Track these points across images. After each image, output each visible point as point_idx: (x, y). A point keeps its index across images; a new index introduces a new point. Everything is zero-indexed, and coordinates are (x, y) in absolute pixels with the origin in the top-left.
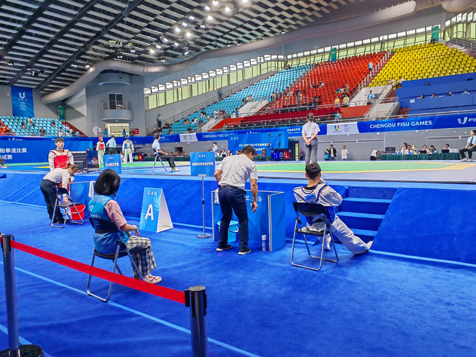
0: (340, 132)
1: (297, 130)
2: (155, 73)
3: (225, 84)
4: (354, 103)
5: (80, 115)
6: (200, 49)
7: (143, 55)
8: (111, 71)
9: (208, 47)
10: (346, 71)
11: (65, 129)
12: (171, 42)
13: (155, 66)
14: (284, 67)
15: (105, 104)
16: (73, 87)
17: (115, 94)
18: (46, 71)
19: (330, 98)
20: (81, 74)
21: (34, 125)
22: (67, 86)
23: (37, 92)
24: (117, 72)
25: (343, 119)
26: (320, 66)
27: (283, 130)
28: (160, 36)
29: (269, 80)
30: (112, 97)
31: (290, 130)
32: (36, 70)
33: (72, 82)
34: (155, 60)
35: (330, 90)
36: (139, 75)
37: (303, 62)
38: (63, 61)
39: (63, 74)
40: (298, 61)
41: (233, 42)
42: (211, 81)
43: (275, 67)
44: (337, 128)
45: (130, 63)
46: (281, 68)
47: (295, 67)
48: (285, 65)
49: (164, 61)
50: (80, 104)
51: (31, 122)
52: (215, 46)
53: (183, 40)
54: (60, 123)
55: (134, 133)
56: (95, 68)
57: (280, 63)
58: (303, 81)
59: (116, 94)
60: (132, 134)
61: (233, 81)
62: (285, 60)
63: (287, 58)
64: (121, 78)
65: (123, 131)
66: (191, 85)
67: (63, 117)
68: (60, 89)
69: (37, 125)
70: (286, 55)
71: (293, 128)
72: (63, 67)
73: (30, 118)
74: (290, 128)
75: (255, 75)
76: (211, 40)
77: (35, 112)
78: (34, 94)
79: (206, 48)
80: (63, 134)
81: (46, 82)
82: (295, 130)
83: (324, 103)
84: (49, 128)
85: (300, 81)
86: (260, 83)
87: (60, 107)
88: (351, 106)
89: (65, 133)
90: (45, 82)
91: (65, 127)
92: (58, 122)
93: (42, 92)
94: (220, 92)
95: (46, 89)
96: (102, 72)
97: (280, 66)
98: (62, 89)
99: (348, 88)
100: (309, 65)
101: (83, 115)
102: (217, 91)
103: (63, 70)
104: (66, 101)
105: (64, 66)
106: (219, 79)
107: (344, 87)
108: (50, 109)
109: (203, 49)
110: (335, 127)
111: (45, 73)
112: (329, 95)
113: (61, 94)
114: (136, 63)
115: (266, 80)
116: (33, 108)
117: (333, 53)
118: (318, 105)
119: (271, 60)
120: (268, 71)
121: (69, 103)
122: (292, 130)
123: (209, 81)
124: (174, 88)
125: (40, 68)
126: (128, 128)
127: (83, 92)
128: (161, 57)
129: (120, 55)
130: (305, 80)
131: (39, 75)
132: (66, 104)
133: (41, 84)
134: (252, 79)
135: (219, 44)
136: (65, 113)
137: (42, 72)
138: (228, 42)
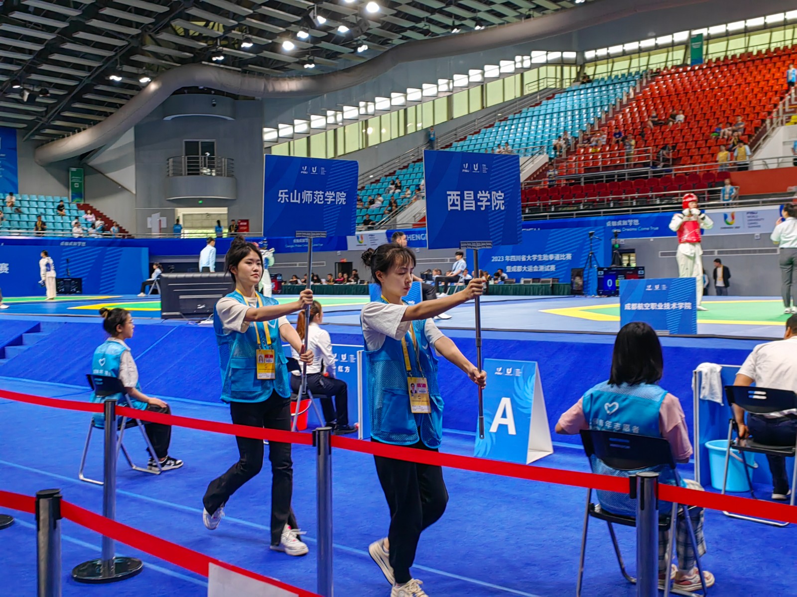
0: (737, 227)
1: (631, 224)
2: (291, 93)
3: (442, 118)
4: (761, 162)
5: (117, 188)
6: (390, 40)
7: (266, 54)
8: (194, 90)
9: (409, 34)
10: (730, 86)
11: (86, 219)
12: (332, 24)
13: (291, 78)
14: (577, 80)
15: (177, 163)
16: (109, 126)
17: (198, 142)
18: (52, 91)
19: (699, 148)
20: (128, 98)
21: (18, 211)
22: (95, 123)
23: (25, 138)
24: (207, 91)
25: (741, 198)
26: (663, 75)
27: (596, 224)
28: (311, 10)
29: (543, 107)
30: (191, 148)
31: (614, 224)
32: (31, 88)
33: (107, 115)
34: (289, 64)
35: (696, 132)
36: (253, 99)
37: (621, 67)
38: (90, 68)
39: (88, 96)
40: (610, 65)
41: (464, 22)
42: (411, 110)
43: (556, 78)
44: (729, 219)
45: (239, 71)
46: (568, 81)
47: (603, 79)
48: (578, 74)
49: (313, 66)
50: (118, 164)
51: (12, 205)
52: (426, 32)
53: (359, 18)
54: (74, 206)
55: (237, 228)
56: (160, 84)
57: (566, 69)
58: (628, 110)
59: (201, 140)
60: (233, 232)
61: (459, 111)
62: (581, 62)
63: (584, 59)
64: (214, 105)
65: (216, 224)
66: (366, 121)
67: (78, 194)
68: (79, 131)
69: (25, 210)
70: (581, 52)
71: (622, 220)
72: (87, 82)
73: (11, 194)
74: (614, 220)
75: (509, 97)
76: (418, 20)
77: (21, 181)
78: (20, 141)
79: (403, 38)
80: (82, 232)
81: (48, 116)
82: (625, 223)
83: (686, 161)
84: (50, 219)
85: (618, 109)
86: (524, 115)
87: (74, 169)
88: (755, 168)
89: (85, 228)
90: (46, 115)
91: (84, 216)
92: (69, 203)
93: (37, 137)
94: (430, 135)
95: (47, 131)
96: (176, 93)
97: (566, 75)
98: (84, 129)
99: (742, 126)
100: (637, 73)
101: (124, 189)
102: (424, 134)
103: (88, 89)
104: (88, 158)
105: (91, 78)
106: (428, 106)
107: (731, 125)
108: (52, 174)
109: (396, 40)
110: (726, 216)
111: (51, 94)
112: (696, 141)
113: (79, 141)
114: (251, 73)
115: (537, 108)
116: (15, 173)
117: (695, 45)
118: (673, 164)
119: (547, 64)
120: (539, 87)
121: (94, 162)
122: (619, 223)
123: (406, 110)
124: (328, 128)
125: (39, 83)
126: (226, 217)
127: (129, 137)
128: (305, 58)
129: (219, 54)
130: (631, 109)
131: (38, 100)
132: (86, 164)
133: (37, 119)
134: (504, 105)
135: (434, 29)
136: (83, 185)
137: (44, 93)
138: (454, 22)
